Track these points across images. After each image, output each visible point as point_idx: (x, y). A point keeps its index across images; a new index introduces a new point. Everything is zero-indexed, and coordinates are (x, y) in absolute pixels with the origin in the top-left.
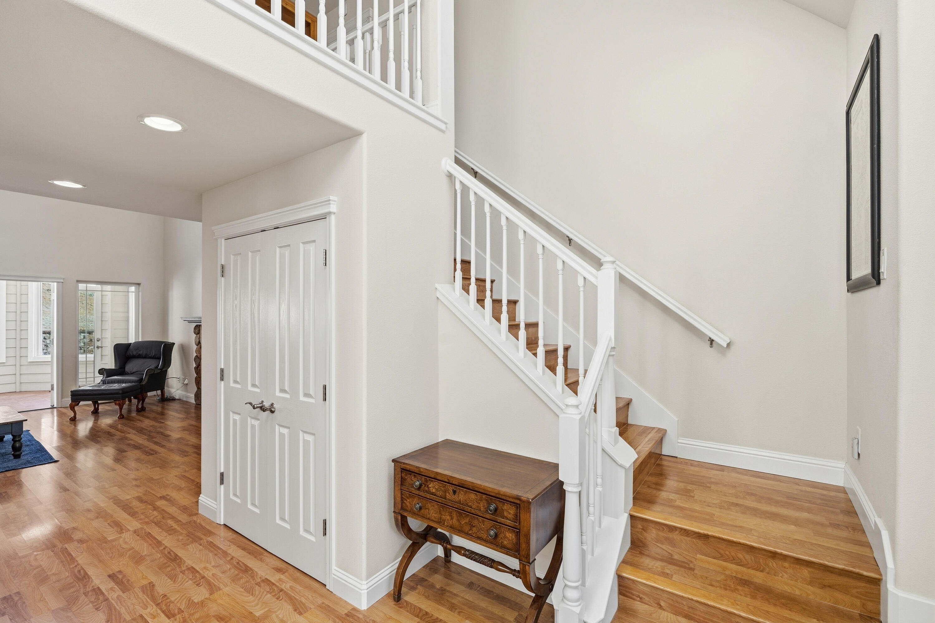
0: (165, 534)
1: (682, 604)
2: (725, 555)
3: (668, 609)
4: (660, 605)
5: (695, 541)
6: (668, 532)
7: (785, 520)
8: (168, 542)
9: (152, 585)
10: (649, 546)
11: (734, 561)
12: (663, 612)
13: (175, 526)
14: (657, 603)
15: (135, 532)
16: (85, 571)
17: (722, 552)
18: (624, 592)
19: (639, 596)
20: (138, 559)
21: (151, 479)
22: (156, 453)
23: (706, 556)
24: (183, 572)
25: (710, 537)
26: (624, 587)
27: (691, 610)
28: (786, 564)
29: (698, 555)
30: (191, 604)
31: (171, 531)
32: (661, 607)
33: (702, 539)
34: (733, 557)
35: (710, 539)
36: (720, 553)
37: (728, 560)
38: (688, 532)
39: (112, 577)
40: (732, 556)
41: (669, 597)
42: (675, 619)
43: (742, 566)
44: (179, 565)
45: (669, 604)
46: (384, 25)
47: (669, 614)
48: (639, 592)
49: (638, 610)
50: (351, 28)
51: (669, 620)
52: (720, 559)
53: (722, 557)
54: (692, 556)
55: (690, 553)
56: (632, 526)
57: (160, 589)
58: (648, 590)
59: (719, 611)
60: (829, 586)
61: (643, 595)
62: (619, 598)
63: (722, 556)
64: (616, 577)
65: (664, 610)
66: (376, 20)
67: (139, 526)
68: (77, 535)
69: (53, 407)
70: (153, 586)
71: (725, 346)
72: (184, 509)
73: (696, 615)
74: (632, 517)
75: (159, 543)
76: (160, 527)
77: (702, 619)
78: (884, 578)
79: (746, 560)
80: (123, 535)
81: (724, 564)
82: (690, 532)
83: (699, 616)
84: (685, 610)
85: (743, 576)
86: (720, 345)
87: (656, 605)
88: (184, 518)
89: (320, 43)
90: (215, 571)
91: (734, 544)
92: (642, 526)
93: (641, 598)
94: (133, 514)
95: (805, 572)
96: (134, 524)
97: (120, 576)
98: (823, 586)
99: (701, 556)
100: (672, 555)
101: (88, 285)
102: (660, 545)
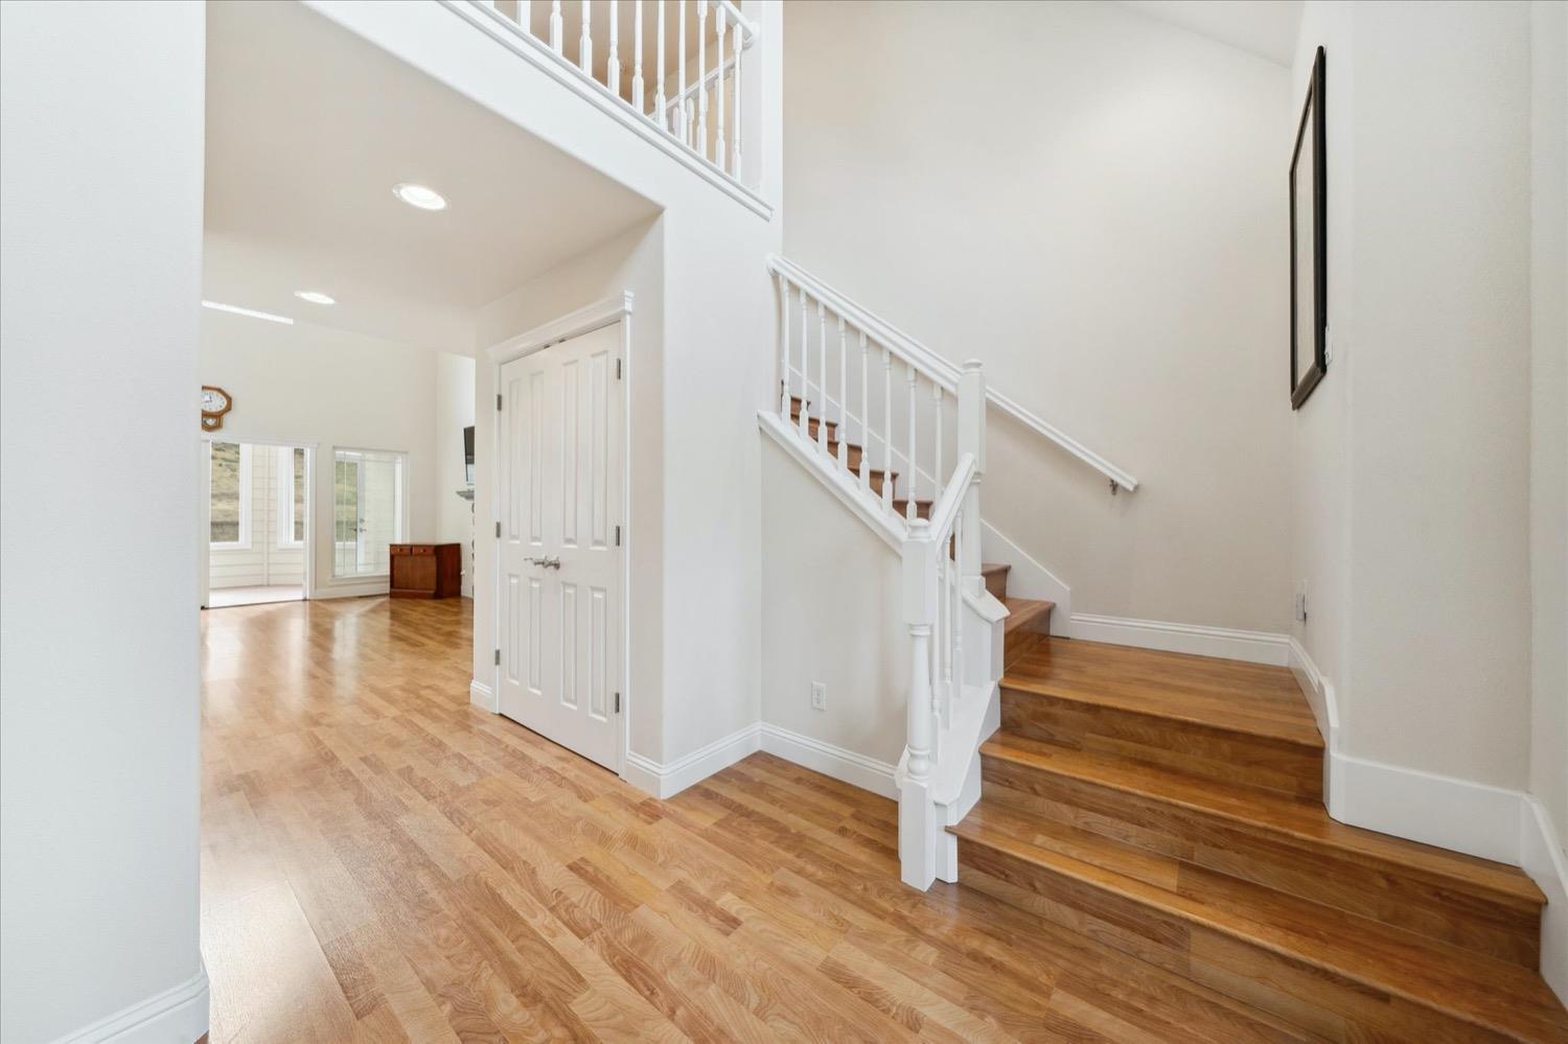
0: (429, 721)
1: (1063, 787)
2: (1122, 731)
3: (1043, 793)
4: (1035, 789)
5: (1082, 714)
6: (1050, 706)
7: (1202, 693)
8: (432, 729)
9: (410, 769)
10: (1024, 725)
11: (1133, 738)
12: (1039, 797)
13: (443, 716)
14: (1031, 787)
15: (394, 719)
16: (333, 754)
17: (1117, 728)
18: (989, 776)
19: (1007, 781)
20: (395, 744)
21: (415, 670)
22: (423, 645)
23: (1097, 733)
24: (447, 758)
25: (1101, 709)
26: (988, 769)
27: (1073, 792)
28: (1200, 738)
29: (1086, 732)
30: (454, 787)
31: (436, 719)
32: (1035, 791)
33: (1092, 712)
34: (1131, 733)
35: (1101, 711)
36: (1115, 729)
37: (1126, 737)
38: (1073, 704)
39: (364, 760)
40: (1128, 730)
41: (1045, 776)
43: (1144, 743)
44: (444, 752)
45: (1045, 785)
46: (711, 86)
47: (1047, 801)
48: (1008, 776)
50: (671, 92)
52: (1114, 737)
53: (1117, 734)
54: (1079, 734)
55: (1077, 731)
56: (1002, 701)
57: (419, 773)
58: (1020, 770)
59: (1109, 790)
60: (1256, 763)
61: (1013, 779)
62: (982, 784)
63: (1118, 732)
64: (978, 757)
65: (1041, 796)
66: (703, 79)
67: (399, 713)
68: (325, 721)
69: (305, 600)
70: (412, 769)
71: (1131, 489)
72: (453, 699)
73: (1080, 797)
74: (1002, 689)
75: (421, 730)
76: (423, 715)
77: (1088, 804)
78: (1327, 746)
79: (1148, 735)
80: (380, 721)
81: (1121, 742)
82: (1076, 703)
83: (1084, 798)
84: (1066, 793)
86: (1125, 490)
87: (1029, 789)
88: (452, 707)
89: (635, 106)
90: (485, 758)
91: (1133, 717)
92: (1016, 698)
93: (1010, 783)
94: (391, 700)
95: (1225, 746)
96: (393, 711)
97: (374, 760)
98: (1249, 763)
99: (1090, 734)
100: (1053, 735)
101: (347, 453)
102: (1038, 724)
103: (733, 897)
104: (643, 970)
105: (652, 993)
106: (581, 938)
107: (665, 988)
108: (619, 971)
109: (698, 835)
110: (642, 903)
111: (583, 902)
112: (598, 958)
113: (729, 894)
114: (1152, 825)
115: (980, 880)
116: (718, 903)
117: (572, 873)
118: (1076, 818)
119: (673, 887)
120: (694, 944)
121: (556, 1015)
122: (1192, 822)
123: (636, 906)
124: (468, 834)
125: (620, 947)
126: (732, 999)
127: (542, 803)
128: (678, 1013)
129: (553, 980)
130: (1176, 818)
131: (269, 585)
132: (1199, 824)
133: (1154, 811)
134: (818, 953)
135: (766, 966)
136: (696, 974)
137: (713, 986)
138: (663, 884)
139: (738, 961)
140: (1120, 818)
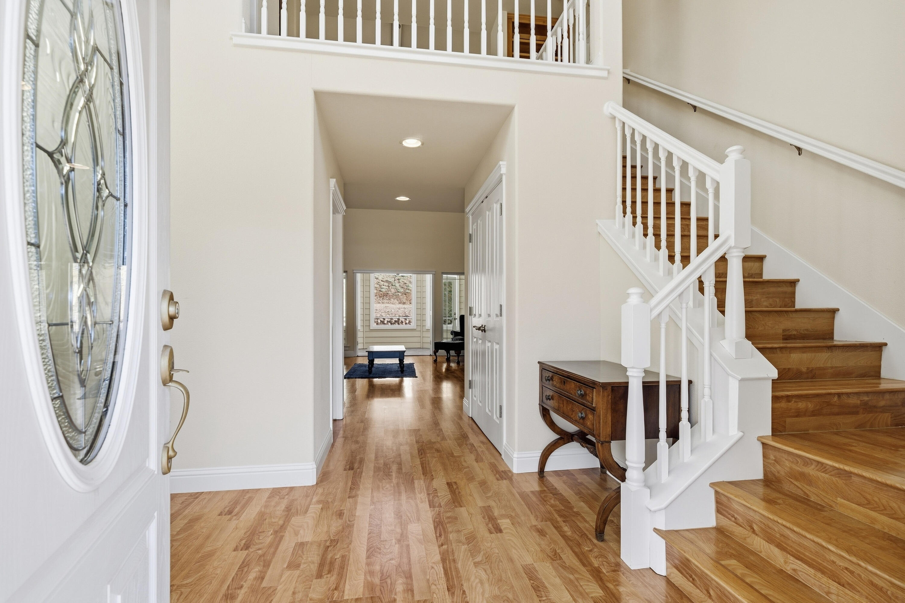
1: (774, 530)
2: (874, 502)
3: (760, 534)
4: (753, 529)
5: (834, 479)
6: (803, 465)
10: (783, 482)
11: (885, 512)
12: (756, 537)
14: (749, 526)
17: (869, 497)
18: (721, 510)
19: (733, 516)
23: (848, 500)
25: (852, 475)
26: (720, 504)
27: (782, 539)
29: (839, 499)
32: (754, 532)
33: (844, 478)
34: (883, 506)
35: (853, 478)
36: (867, 499)
37: (878, 509)
38: (825, 467)
40: (882, 503)
41: (760, 519)
42: (768, 548)
43: (897, 519)
45: (761, 528)
47: (762, 540)
48: (733, 511)
49: (734, 532)
51: (762, 547)
52: (867, 507)
54: (831, 498)
55: (829, 494)
56: (764, 456)
58: (742, 510)
59: (812, 543)
61: (737, 514)
62: (717, 517)
63: (869, 503)
65: (757, 535)
69: (430, 355)
73: (787, 545)
74: (764, 445)
77: (794, 551)
79: (902, 511)
81: (874, 513)
82: (828, 467)
83: (791, 547)
84: (776, 537)
85: (898, 534)
87: (749, 528)
91: (885, 488)
92: (775, 457)
93: (736, 519)
97: (455, 487)
99: (843, 500)
100: (808, 496)
101: (448, 276)
102: (796, 483)
103: (510, 522)
104: (444, 529)
105: (440, 536)
106: (430, 507)
107: (446, 538)
108: (434, 524)
109: (517, 492)
110: (465, 506)
111: (442, 497)
112: (431, 516)
113: (509, 520)
114: (851, 587)
115: (679, 580)
116: (499, 521)
117: (447, 486)
118: (786, 562)
119: (484, 507)
120: (473, 529)
121: (401, 525)
122: (889, 592)
123: (461, 507)
124: (420, 459)
125: (442, 517)
126: (470, 554)
127: (459, 457)
128: (444, 547)
129: (409, 515)
130: (872, 583)
131: (423, 348)
132: (897, 598)
133: (852, 572)
134: (528, 560)
135: (497, 552)
136: (463, 539)
137: (466, 546)
138: (480, 504)
139: (486, 544)
140: (823, 573)
